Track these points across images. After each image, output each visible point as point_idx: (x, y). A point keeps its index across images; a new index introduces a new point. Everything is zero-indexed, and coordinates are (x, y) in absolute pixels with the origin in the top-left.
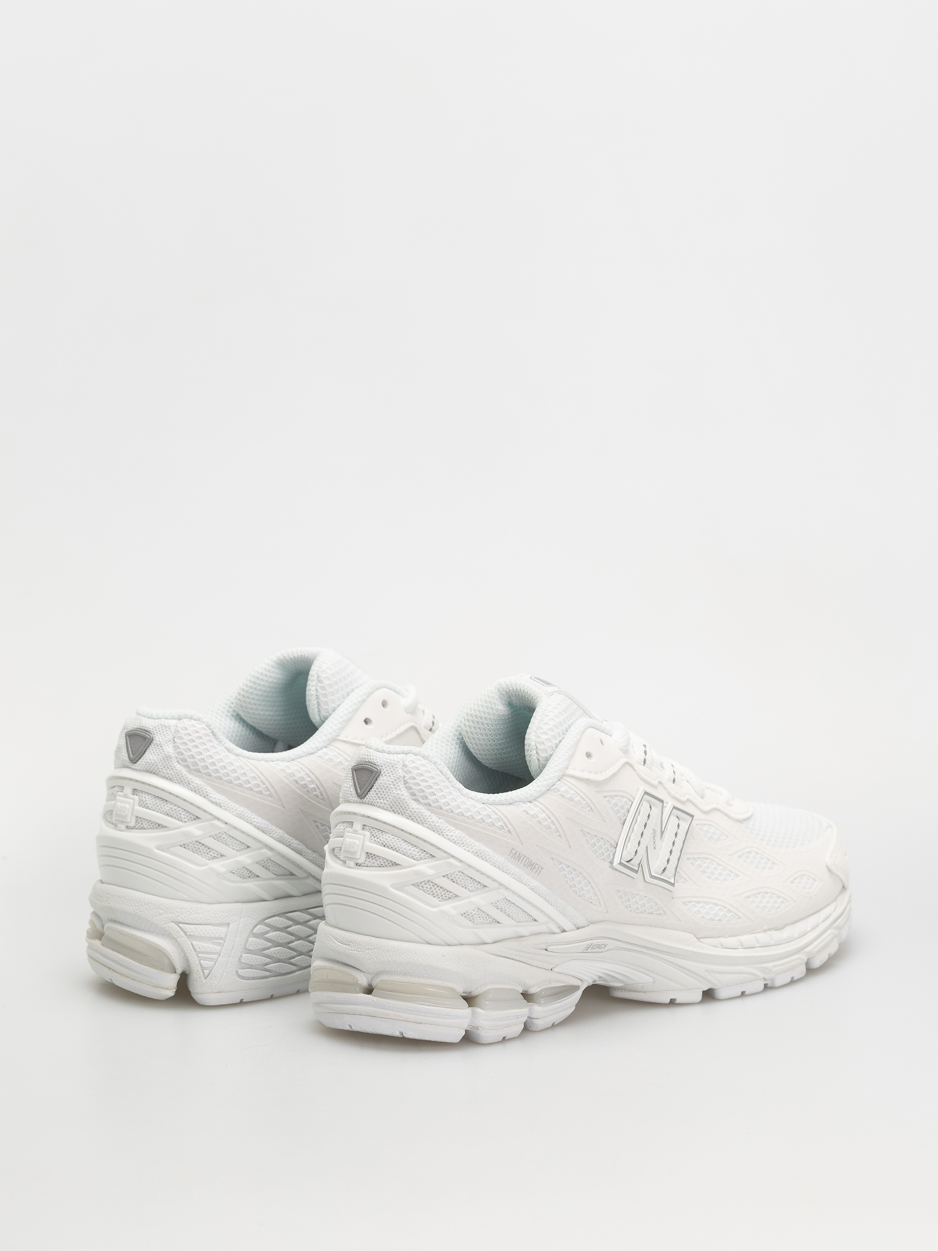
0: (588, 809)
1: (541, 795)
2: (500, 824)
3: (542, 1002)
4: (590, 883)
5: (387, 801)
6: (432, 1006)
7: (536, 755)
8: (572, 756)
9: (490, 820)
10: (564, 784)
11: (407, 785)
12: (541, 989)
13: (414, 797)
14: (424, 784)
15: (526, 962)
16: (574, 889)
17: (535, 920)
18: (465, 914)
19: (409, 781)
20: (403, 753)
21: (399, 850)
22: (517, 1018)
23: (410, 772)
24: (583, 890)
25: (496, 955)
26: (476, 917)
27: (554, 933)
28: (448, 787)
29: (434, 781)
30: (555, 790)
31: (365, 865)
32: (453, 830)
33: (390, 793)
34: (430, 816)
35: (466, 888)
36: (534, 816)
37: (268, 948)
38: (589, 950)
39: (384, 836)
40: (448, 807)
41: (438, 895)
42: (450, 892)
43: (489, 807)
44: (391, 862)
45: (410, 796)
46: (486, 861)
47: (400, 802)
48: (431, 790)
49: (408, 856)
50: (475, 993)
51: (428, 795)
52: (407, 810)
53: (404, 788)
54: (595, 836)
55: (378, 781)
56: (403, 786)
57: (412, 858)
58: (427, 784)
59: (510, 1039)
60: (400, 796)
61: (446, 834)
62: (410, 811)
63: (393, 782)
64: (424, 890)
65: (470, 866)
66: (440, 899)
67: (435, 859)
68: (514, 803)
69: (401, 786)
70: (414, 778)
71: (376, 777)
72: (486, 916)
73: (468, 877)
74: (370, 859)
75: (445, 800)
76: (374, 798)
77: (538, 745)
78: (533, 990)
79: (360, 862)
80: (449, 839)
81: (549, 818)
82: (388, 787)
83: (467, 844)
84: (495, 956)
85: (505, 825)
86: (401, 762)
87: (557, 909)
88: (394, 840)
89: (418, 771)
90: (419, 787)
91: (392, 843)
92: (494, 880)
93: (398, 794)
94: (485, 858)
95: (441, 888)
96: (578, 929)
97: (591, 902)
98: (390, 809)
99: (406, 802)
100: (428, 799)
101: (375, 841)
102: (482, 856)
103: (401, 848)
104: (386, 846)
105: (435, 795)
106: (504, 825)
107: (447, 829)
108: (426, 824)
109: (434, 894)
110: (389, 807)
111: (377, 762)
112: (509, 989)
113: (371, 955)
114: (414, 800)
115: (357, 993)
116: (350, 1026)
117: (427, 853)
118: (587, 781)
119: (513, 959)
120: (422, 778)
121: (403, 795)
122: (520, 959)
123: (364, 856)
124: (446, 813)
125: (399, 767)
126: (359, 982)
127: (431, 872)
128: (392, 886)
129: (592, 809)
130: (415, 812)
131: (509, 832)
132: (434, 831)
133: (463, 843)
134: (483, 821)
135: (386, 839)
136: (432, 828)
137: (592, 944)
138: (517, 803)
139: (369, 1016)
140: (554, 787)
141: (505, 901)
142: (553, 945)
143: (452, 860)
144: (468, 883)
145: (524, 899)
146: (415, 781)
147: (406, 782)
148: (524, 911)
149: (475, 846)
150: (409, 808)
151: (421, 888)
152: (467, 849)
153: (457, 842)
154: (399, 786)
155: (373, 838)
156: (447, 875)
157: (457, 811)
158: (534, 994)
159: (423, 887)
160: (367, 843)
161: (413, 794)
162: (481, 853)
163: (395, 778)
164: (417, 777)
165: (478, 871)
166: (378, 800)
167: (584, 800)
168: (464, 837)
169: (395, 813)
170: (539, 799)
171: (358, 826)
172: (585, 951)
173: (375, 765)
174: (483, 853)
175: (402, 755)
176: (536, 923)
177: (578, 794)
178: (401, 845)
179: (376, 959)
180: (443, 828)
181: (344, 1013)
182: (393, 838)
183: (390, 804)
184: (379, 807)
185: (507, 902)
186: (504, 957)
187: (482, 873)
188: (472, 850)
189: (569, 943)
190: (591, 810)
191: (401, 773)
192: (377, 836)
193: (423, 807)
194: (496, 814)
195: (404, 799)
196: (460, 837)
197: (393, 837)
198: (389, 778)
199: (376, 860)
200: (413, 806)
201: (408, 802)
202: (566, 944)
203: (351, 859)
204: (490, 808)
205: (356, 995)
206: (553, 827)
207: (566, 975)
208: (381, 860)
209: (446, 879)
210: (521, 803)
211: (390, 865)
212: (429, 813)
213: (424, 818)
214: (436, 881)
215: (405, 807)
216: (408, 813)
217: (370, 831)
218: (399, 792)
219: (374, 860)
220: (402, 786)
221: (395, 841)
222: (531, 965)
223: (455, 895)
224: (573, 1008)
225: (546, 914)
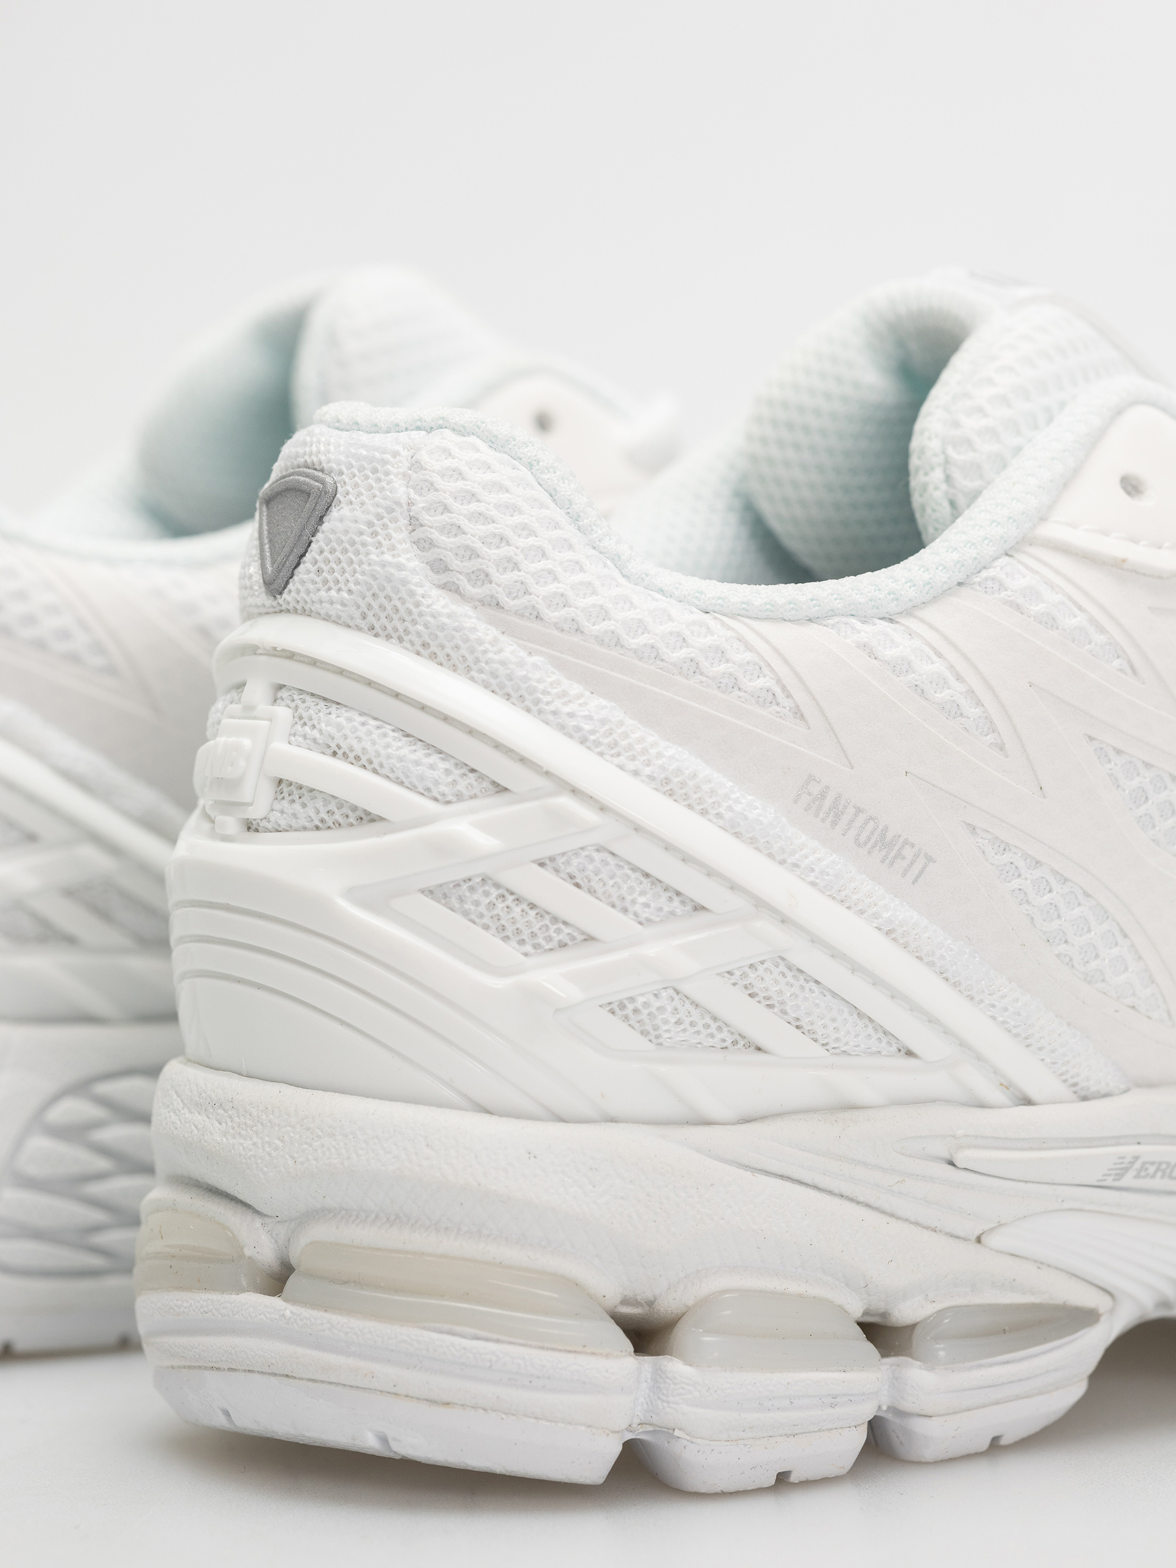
0: (1117, 663)
1: (935, 599)
2: (760, 682)
3: (942, 1353)
4: (1126, 936)
5: (350, 591)
6: (487, 1340)
7: (944, 487)
8: (1066, 483)
9: (723, 667)
10: (1027, 567)
11: (419, 533)
12: (938, 1306)
13: (443, 578)
14: (481, 529)
15: (872, 1202)
16: (1062, 948)
17: (910, 1053)
18: (622, 1006)
19: (426, 518)
20: (418, 428)
21: (381, 765)
22: (832, 1405)
23: (432, 486)
24: (1097, 956)
25: (747, 1167)
26: (666, 1022)
27: (982, 1105)
28: (570, 547)
29: (517, 519)
30: (990, 584)
31: (269, 826)
32: (579, 696)
33: (361, 563)
34: (496, 640)
35: (625, 910)
36: (899, 667)
37: (100, 1176)
38: (1128, 1180)
39: (333, 716)
40: (563, 612)
41: (518, 931)
42: (565, 923)
43: (723, 624)
44: (354, 808)
45: (431, 573)
46: (704, 813)
47: (392, 594)
48: (505, 551)
49: (412, 788)
50: (669, 1304)
51: (492, 571)
52: (414, 622)
53: (407, 546)
54: (1148, 766)
55: (326, 526)
56: (404, 534)
57: (426, 793)
58: (491, 527)
59: (808, 1484)
60: (392, 571)
61: (551, 708)
62: (426, 626)
63: (370, 524)
64: (466, 914)
65: (638, 829)
66: (528, 948)
67: (505, 796)
68: (827, 617)
69: (397, 536)
70: (446, 509)
71: (317, 513)
72: (708, 1020)
73: (634, 869)
74: (285, 803)
75: (552, 587)
76: (311, 587)
77: (950, 451)
78: (904, 1313)
79: (255, 813)
80: (562, 728)
81: (959, 678)
82: (353, 543)
83: (630, 747)
84: (741, 1172)
85: (784, 688)
86: (405, 453)
87: (994, 1018)
88: (364, 729)
89: (460, 484)
90: (459, 540)
91: (360, 739)
92: (734, 887)
93: (383, 565)
94: (700, 801)
95: (533, 906)
96: (1085, 1099)
97: (1133, 1007)
98: (359, 622)
99: (412, 594)
100: (491, 582)
101: (305, 737)
102: (686, 796)
103: (389, 757)
104: (340, 753)
105: (516, 566)
106: (777, 690)
107: (554, 691)
108: (481, 671)
109: (504, 928)
110: (357, 614)
111: (329, 461)
112: (800, 1296)
113: (276, 1149)
114: (444, 587)
115: (240, 1290)
116: (227, 1414)
117: (482, 777)
118: (1117, 567)
119: (816, 1187)
120: (474, 507)
121: (400, 567)
122: (847, 1188)
123: (266, 791)
124: (556, 633)
125: (395, 471)
126: (248, 1252)
127: (485, 842)
128: (352, 894)
129: (1132, 668)
130: (442, 627)
131: (799, 714)
132: (508, 697)
133: (616, 744)
134: (697, 670)
135: (340, 727)
136: (502, 686)
137: (1136, 1158)
138: (836, 619)
139: (275, 1375)
140: (984, 574)
141: (782, 968)
142: (975, 1147)
143: (565, 801)
144: (631, 889)
145: (856, 968)
146: (445, 518)
147: (414, 523)
148: (860, 1015)
149: (659, 755)
150: (421, 615)
151: (457, 905)
152: (631, 766)
153: (592, 738)
154: (389, 537)
155: (298, 727)
156: (552, 859)
157: (596, 627)
158: (913, 1327)
159: (461, 899)
160: (280, 746)
161: (439, 567)
162: (683, 784)
163: (380, 510)
164: (456, 506)
165: (668, 847)
166: (323, 593)
167: (1102, 630)
168: (621, 723)
169: (376, 635)
170: (927, 614)
171: (257, 692)
172: (1109, 1182)
173: (322, 470)
174: (691, 783)
175: (415, 434)
176: (912, 1061)
177: (1080, 608)
178: (388, 746)
179: (290, 1162)
180: (541, 687)
181: (206, 1368)
182: (363, 724)
183: (360, 601)
184: (327, 618)
185: (789, 974)
186: (782, 1177)
187: (686, 859)
188: (647, 771)
189: (1043, 1144)
190: (1129, 671)
191: (401, 491)
192: (311, 719)
193: (471, 612)
194: (749, 647)
195: (404, 582)
196: (603, 722)
197: (362, 719)
198: (358, 513)
199: (304, 805)
200: (437, 607)
201: (420, 591)
202: (1031, 1149)
203: (228, 806)
204: (729, 628)
205: (234, 1297)
206: (974, 712)
207: (1040, 1264)
208: (319, 804)
209: (546, 874)
210: (853, 620)
211: (352, 820)
212: (493, 632)
213: (472, 651)
214: (511, 878)
215: (410, 612)
216: (419, 634)
217: (293, 705)
218: (388, 557)
219: (297, 807)
220: (400, 536)
221: (369, 733)
222: (892, 1215)
223: (583, 933)
224: (1078, 1390)
225: (947, 1032)
